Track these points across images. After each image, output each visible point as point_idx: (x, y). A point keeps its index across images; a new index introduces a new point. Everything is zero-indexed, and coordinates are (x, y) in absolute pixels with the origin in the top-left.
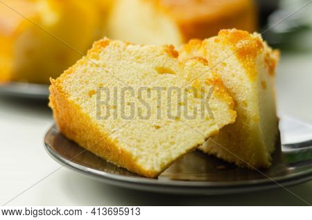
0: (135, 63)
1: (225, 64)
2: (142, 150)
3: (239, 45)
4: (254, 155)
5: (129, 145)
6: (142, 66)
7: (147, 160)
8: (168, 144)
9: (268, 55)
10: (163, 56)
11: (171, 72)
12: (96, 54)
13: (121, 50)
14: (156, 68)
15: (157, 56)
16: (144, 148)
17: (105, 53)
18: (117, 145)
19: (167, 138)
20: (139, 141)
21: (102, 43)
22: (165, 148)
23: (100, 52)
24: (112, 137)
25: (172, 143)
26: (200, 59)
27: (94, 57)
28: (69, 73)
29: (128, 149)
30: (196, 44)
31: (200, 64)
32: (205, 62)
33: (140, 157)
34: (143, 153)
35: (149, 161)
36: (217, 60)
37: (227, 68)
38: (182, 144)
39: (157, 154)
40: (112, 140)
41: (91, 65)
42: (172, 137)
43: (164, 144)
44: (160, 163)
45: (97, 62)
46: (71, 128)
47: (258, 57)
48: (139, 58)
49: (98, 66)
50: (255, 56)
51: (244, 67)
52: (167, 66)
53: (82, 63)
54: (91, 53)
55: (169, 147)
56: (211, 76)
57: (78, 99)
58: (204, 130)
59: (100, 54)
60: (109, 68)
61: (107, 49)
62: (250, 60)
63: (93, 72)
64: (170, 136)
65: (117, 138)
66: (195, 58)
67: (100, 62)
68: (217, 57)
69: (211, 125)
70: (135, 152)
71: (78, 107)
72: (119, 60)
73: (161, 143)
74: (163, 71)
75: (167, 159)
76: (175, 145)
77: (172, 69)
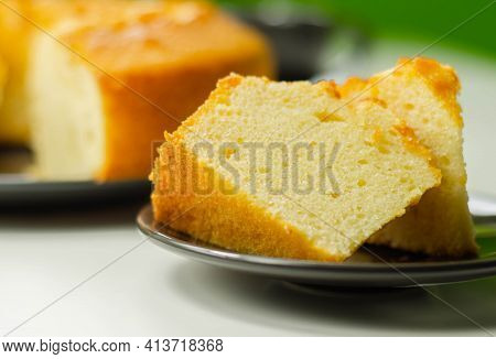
0: (284, 108)
1: (410, 107)
2: (319, 228)
5: (299, 222)
6: (296, 112)
7: (329, 241)
8: (354, 217)
10: (324, 97)
11: (338, 120)
12: (224, 97)
13: (260, 90)
14: (316, 115)
15: (314, 97)
16: (321, 225)
17: (237, 95)
18: (281, 222)
19: (352, 210)
20: (312, 215)
21: (230, 81)
22: (351, 223)
23: (229, 94)
24: (272, 212)
25: (360, 216)
26: (375, 100)
27: (221, 102)
28: (189, 125)
29: (300, 228)
31: (376, 107)
32: (383, 103)
33: (320, 237)
34: (322, 232)
35: (332, 243)
36: (397, 102)
37: (415, 112)
38: (376, 217)
39: (342, 233)
40: (273, 217)
41: (221, 113)
42: (359, 208)
43: (348, 218)
45: (229, 109)
48: (286, 101)
49: (229, 114)
52: (331, 111)
53: (206, 110)
54: (215, 95)
55: (357, 221)
56: (398, 122)
58: (402, 197)
59: (231, 97)
60: (248, 115)
61: (239, 89)
63: (227, 122)
64: (355, 207)
65: (279, 213)
66: (368, 99)
67: (232, 107)
68: (396, 98)
69: (410, 189)
70: (309, 231)
72: (259, 104)
73: (344, 218)
74: (325, 118)
75: (357, 238)
76: (366, 219)
77: (340, 114)
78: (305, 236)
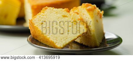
0: (56, 14)
1: (84, 14)
2: (57, 41)
3: (88, 8)
4: (93, 43)
5: (53, 39)
6: (58, 15)
7: (59, 43)
8: (65, 39)
9: (99, 12)
10: (64, 12)
11: (67, 17)
13: (51, 10)
14: (62, 16)
16: (58, 40)
18: (49, 39)
19: (65, 37)
20: (56, 38)
21: (45, 8)
22: (64, 40)
25: (67, 38)
26: (76, 13)
27: (43, 13)
28: (34, 18)
29: (53, 40)
30: (76, 8)
31: (76, 14)
32: (78, 13)
33: (57, 43)
34: (58, 42)
35: (59, 44)
37: (85, 15)
38: (70, 38)
39: (62, 42)
40: (48, 38)
41: (42, 15)
42: (67, 37)
44: (63, 44)
45: (44, 14)
46: (36, 35)
47: (94, 12)
48: (57, 12)
49: (44, 15)
50: (93, 11)
51: (89, 14)
52: (66, 15)
53: (39, 15)
54: (42, 11)
55: (66, 39)
56: (79, 18)
57: (37, 26)
59: (45, 12)
60: (47, 16)
61: (47, 10)
62: (91, 12)
63: (42, 17)
65: (50, 37)
67: (45, 14)
68: (82, 12)
70: (55, 41)
71: (37, 28)
72: (51, 13)
73: (63, 39)
74: (64, 16)
75: (65, 43)
76: (68, 39)
77: (67, 16)
78: (54, 42)
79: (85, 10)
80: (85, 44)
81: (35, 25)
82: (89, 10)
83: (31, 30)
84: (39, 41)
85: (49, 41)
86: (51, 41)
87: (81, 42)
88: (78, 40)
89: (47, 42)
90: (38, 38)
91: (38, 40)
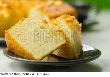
1: (62, 26)
2: (35, 52)
3: (67, 19)
4: (72, 55)
5: (31, 51)
6: (35, 26)
7: (37, 55)
8: (43, 50)
10: (42, 23)
11: (45, 28)
12: (20, 23)
13: (29, 21)
14: (40, 27)
15: (40, 23)
16: (36, 52)
17: (23, 22)
18: (27, 51)
19: (43, 49)
20: (34, 50)
21: (22, 19)
22: (42, 51)
23: (22, 22)
24: (25, 48)
25: (45, 50)
26: (54, 24)
28: (11, 29)
30: (54, 20)
31: (54, 25)
32: (56, 25)
34: (36, 53)
35: (37, 56)
36: (60, 24)
38: (48, 50)
39: (40, 54)
40: (25, 50)
41: (19, 26)
42: (45, 48)
43: (42, 50)
44: (41, 56)
45: (21, 25)
46: (12, 47)
47: (73, 23)
48: (34, 24)
49: (21, 26)
51: (68, 26)
52: (44, 26)
53: (16, 26)
54: (19, 22)
56: (58, 29)
57: (14, 37)
58: (55, 46)
59: (22, 23)
60: (25, 27)
61: (24, 21)
62: (70, 24)
63: (19, 28)
64: (44, 48)
65: (27, 49)
66: (53, 24)
68: (60, 23)
69: (58, 44)
70: (33, 53)
71: (14, 39)
72: (28, 25)
73: (41, 50)
74: (42, 28)
75: (43, 55)
78: (31, 54)
79: (64, 21)
80: (63, 57)
81: (11, 37)
82: (68, 22)
83: (8, 42)
84: (16, 53)
85: (27, 53)
86: (29, 53)
87: (59, 54)
88: (56, 53)
89: (24, 54)
90: (14, 50)
91: (14, 52)
